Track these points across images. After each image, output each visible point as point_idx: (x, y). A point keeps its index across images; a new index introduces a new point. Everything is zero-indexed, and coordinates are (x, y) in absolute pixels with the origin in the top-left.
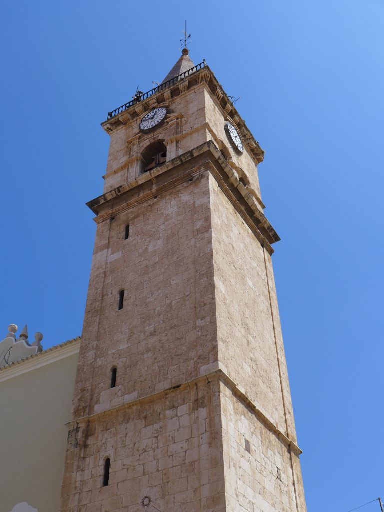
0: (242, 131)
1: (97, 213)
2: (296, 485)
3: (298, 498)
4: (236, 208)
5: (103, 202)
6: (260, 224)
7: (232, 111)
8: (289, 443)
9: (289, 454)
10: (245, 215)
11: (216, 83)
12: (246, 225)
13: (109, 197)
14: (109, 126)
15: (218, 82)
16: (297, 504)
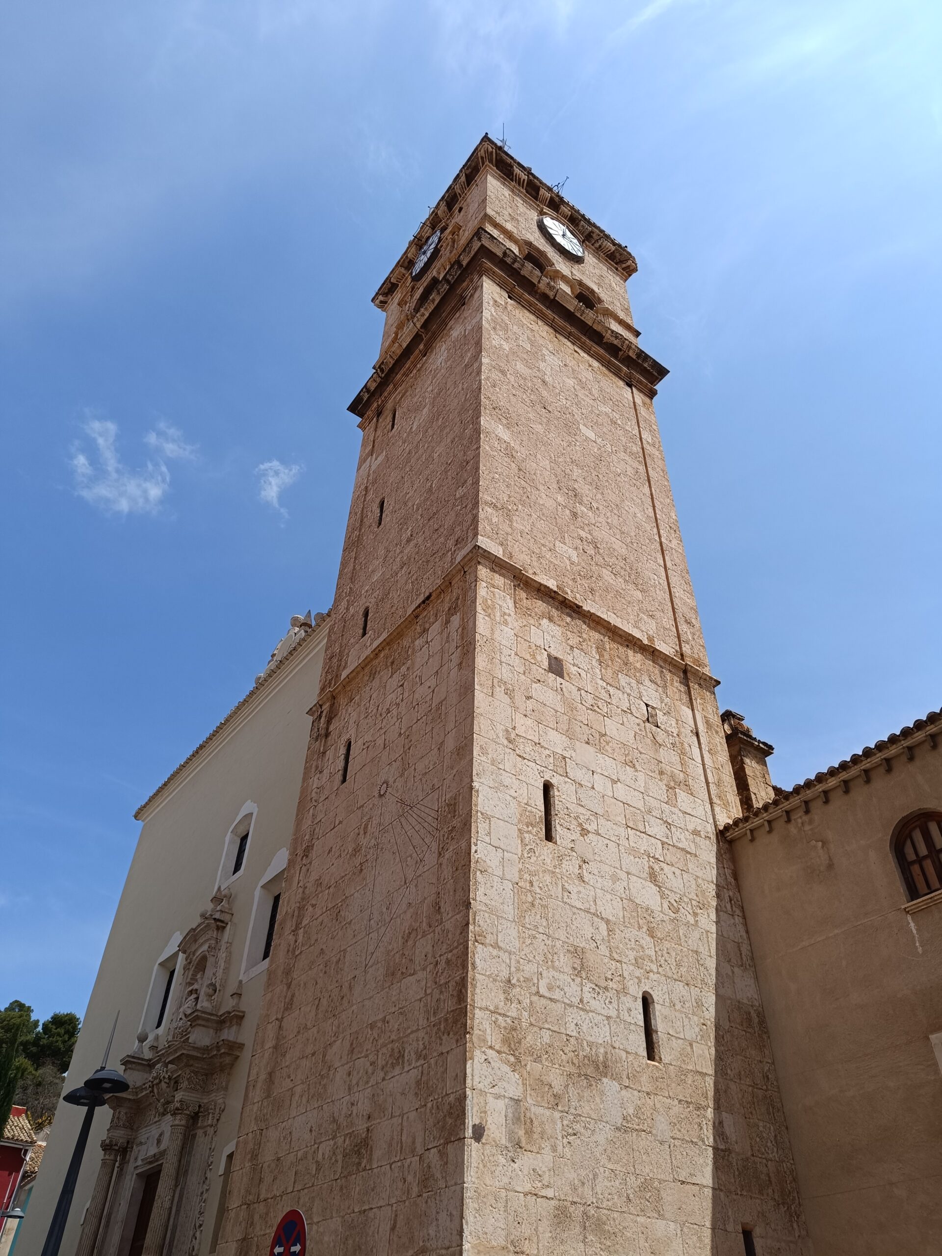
0: (580, 228)
1: (361, 415)
2: (701, 734)
3: (707, 756)
4: (557, 330)
5: (366, 396)
6: (621, 353)
7: (552, 199)
8: (683, 667)
9: (683, 688)
10: (579, 339)
11: (509, 160)
12: (583, 354)
13: (372, 387)
14: (381, 298)
15: (512, 158)
16: (704, 765)
